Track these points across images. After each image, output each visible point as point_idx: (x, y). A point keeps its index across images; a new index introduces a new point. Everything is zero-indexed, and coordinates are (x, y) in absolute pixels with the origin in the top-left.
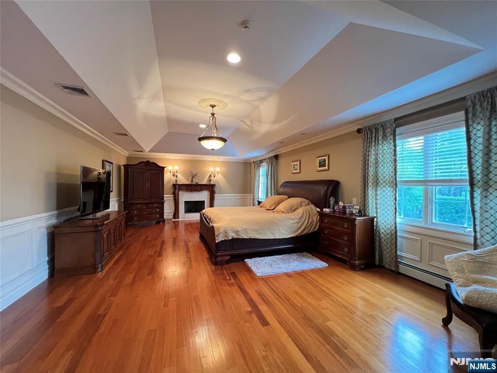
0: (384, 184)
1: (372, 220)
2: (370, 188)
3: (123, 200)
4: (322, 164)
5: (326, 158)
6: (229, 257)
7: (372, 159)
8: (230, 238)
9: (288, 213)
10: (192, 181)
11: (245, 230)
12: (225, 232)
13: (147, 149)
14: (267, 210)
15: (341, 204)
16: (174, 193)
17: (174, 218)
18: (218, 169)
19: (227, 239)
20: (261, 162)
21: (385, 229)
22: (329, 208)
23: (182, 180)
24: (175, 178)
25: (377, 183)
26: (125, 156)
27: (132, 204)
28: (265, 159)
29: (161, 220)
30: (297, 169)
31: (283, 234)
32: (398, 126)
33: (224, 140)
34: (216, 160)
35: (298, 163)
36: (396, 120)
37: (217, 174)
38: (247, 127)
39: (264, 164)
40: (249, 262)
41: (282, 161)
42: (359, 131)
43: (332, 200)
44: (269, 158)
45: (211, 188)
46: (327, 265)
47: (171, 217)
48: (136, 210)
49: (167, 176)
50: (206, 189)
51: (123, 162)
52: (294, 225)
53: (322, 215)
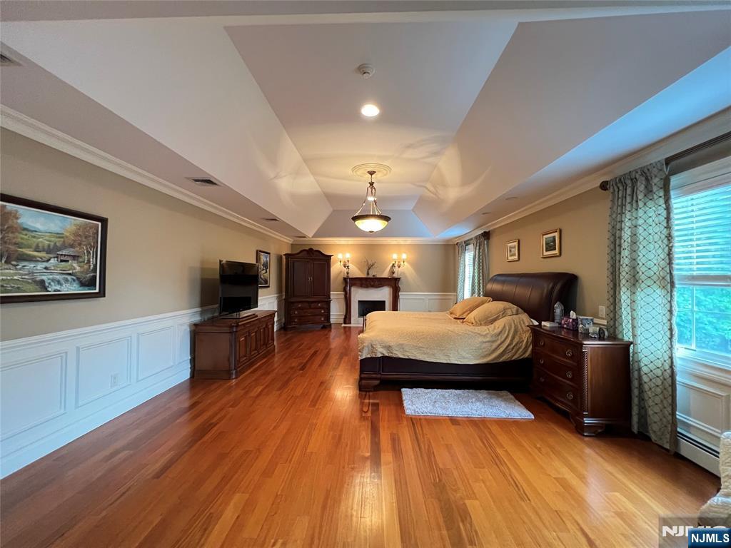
0: (649, 282)
1: (628, 345)
2: (624, 289)
3: (284, 297)
4: (550, 247)
5: (556, 235)
6: (377, 382)
7: (626, 234)
8: (379, 355)
9: (481, 324)
10: (368, 274)
11: (401, 346)
13: (310, 233)
14: (455, 318)
15: (573, 315)
16: (345, 290)
17: (345, 323)
18: (404, 256)
19: (374, 356)
20: (467, 243)
21: (652, 367)
22: (553, 321)
23: (356, 272)
24: (345, 270)
25: (634, 281)
26: (288, 243)
27: (293, 303)
28: (471, 239)
29: (327, 326)
30: (514, 255)
31: (464, 358)
32: (675, 172)
33: (386, 218)
34: (402, 243)
35: (516, 243)
36: (668, 161)
37: (402, 263)
38: (432, 195)
39: (471, 247)
40: (406, 392)
41: (494, 240)
42: (604, 186)
43: (558, 309)
44: (476, 237)
45: (394, 283)
46: (533, 417)
47: (342, 321)
48: (296, 309)
49: (336, 269)
50: (388, 285)
51: (286, 250)
52: (484, 345)
53: (536, 332)
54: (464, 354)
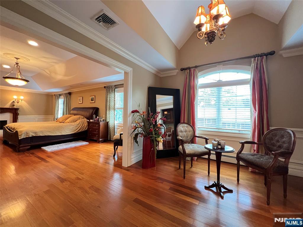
0: (112, 109)
1: (108, 122)
2: (108, 111)
4: (92, 100)
5: (94, 97)
7: (108, 99)
8: (31, 136)
9: (72, 122)
11: (42, 132)
12: (27, 133)
14: (60, 122)
15: (98, 117)
18: (22, 97)
20: (60, 95)
21: (112, 126)
22: (93, 119)
25: (110, 109)
28: (63, 94)
30: (81, 101)
32: (116, 88)
33: (27, 81)
35: (82, 98)
36: (115, 86)
40: (44, 148)
41: (73, 96)
42: (105, 87)
43: (94, 116)
44: (65, 94)
46: (88, 143)
50: (9, 112)
52: (74, 128)
53: (89, 123)
54: (67, 131)
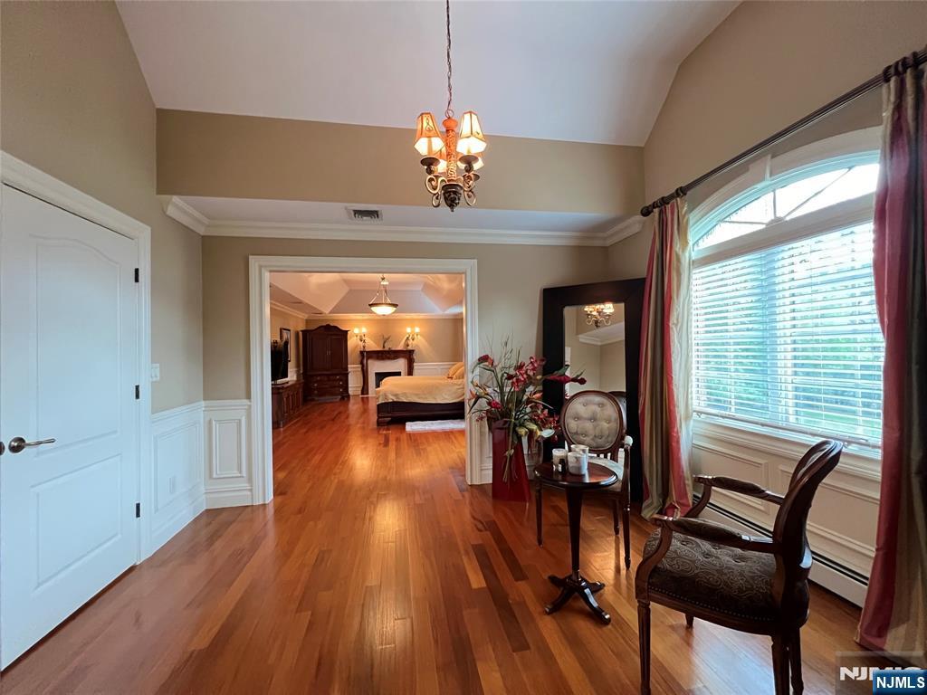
3: (301, 372)
6: (389, 419)
8: (390, 401)
10: (384, 347)
13: (326, 310)
16: (362, 363)
18: (417, 330)
19: (386, 402)
23: (372, 345)
24: (361, 344)
26: (304, 319)
27: (312, 376)
29: (345, 396)
31: (446, 399)
33: (395, 306)
34: (415, 317)
37: (416, 336)
40: (408, 424)
45: (408, 355)
47: (360, 393)
48: (315, 382)
49: (352, 342)
50: (403, 357)
51: (301, 327)
